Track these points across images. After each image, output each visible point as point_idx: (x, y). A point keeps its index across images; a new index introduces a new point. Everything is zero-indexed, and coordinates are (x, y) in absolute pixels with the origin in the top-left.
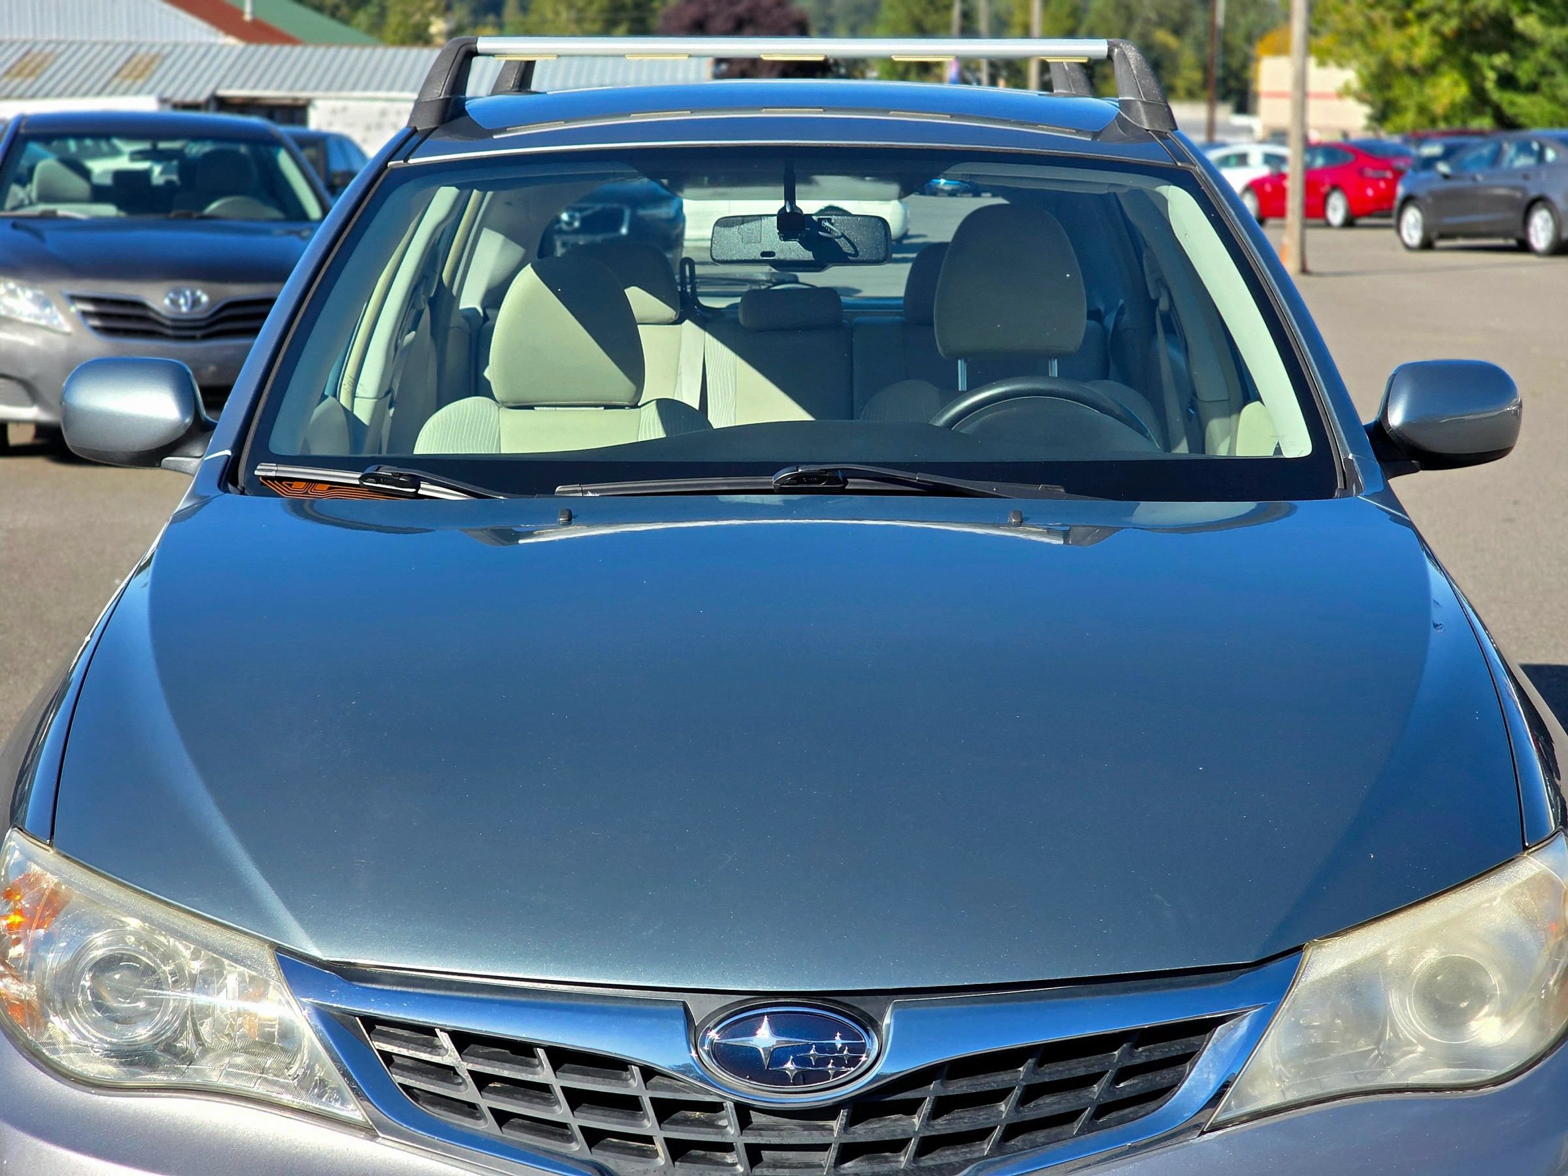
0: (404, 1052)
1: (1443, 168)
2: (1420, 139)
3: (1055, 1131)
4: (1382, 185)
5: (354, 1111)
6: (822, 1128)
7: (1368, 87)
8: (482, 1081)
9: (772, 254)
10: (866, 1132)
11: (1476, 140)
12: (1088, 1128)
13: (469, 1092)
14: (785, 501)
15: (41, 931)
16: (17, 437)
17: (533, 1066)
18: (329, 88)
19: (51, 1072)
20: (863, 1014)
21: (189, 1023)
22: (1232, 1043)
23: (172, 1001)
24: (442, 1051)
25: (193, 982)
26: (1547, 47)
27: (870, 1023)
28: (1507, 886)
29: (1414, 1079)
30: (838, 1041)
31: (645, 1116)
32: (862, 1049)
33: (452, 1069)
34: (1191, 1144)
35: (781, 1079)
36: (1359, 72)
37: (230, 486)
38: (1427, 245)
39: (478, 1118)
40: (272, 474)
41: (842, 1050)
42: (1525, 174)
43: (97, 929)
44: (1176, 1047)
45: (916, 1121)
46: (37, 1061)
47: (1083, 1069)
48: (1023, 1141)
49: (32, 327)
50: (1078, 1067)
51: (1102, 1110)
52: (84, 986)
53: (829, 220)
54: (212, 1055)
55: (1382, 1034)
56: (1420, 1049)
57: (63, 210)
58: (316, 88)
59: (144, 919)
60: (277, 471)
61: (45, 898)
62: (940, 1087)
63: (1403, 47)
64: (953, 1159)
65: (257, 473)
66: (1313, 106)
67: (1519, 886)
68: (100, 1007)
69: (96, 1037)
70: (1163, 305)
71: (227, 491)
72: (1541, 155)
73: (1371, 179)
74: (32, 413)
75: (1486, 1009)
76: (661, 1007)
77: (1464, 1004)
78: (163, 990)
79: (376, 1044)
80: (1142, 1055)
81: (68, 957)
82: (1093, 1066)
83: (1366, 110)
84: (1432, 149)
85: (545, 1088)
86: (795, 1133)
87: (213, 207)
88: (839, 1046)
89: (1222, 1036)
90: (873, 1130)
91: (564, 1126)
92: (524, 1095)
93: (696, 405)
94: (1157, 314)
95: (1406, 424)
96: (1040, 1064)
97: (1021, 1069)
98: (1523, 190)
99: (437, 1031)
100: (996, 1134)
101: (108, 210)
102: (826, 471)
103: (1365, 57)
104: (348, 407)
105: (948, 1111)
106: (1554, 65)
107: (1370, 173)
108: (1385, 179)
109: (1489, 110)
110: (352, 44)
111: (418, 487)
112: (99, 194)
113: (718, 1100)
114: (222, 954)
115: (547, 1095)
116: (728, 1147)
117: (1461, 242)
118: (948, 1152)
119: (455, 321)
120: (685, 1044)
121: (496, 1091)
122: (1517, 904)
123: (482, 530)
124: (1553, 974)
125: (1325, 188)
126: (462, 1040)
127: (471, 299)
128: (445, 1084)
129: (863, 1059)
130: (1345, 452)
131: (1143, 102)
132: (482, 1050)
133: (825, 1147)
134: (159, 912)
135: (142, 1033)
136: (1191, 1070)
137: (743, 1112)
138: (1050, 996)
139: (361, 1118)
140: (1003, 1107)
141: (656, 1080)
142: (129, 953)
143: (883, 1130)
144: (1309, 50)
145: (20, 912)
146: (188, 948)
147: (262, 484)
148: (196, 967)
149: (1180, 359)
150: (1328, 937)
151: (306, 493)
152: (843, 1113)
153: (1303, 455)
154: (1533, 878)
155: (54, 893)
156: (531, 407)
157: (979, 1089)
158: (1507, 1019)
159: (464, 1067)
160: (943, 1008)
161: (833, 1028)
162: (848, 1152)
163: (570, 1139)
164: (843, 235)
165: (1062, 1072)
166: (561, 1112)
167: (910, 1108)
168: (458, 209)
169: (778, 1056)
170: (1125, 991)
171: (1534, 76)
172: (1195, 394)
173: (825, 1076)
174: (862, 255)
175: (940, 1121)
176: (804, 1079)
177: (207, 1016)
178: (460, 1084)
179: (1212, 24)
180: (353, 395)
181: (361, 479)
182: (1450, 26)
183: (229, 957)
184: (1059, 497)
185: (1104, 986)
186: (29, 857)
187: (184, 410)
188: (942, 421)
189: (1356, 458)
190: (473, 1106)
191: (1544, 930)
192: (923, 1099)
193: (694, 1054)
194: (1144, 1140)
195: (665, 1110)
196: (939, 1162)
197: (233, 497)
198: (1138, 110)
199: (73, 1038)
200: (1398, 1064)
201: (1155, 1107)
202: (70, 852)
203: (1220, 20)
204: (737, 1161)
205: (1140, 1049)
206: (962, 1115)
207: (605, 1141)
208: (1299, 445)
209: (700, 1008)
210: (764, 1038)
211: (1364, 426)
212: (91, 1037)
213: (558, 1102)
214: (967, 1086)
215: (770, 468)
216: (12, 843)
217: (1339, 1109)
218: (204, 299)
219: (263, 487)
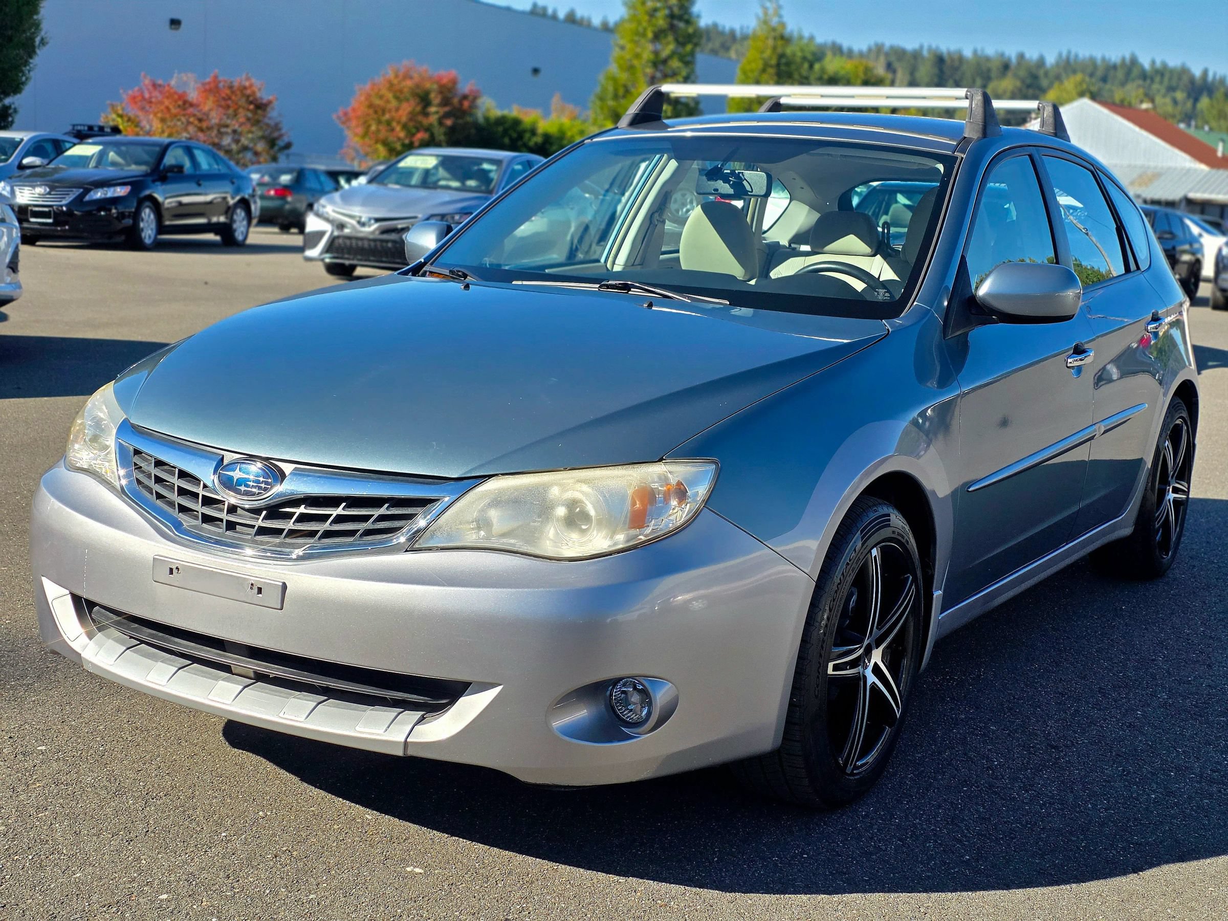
0: (142, 464)
6: (257, 518)
10: (270, 523)
12: (359, 539)
13: (152, 483)
17: (174, 476)
24: (151, 466)
27: (281, 474)
30: (261, 479)
31: (199, 502)
39: (152, 495)
44: (409, 510)
45: (291, 522)
47: (365, 512)
48: (332, 540)
51: (368, 532)
62: (304, 509)
64: (300, 542)
76: (215, 456)
79: (135, 459)
80: (393, 510)
85: (174, 485)
86: (246, 519)
88: (261, 481)
90: (273, 523)
91: (174, 502)
96: (349, 506)
113: (223, 499)
115: (173, 489)
116: (222, 520)
118: (300, 538)
128: (148, 479)
129: (269, 489)
130: (914, 302)
133: (253, 527)
152: (264, 513)
159: (153, 473)
162: (262, 530)
163: (175, 508)
166: (175, 496)
170: (392, 480)
173: (254, 493)
174: (755, 192)
175: (300, 524)
176: (246, 494)
178: (151, 480)
185: (384, 476)
190: (152, 489)
192: (296, 513)
196: (294, 542)
204: (222, 526)
214: (315, 510)
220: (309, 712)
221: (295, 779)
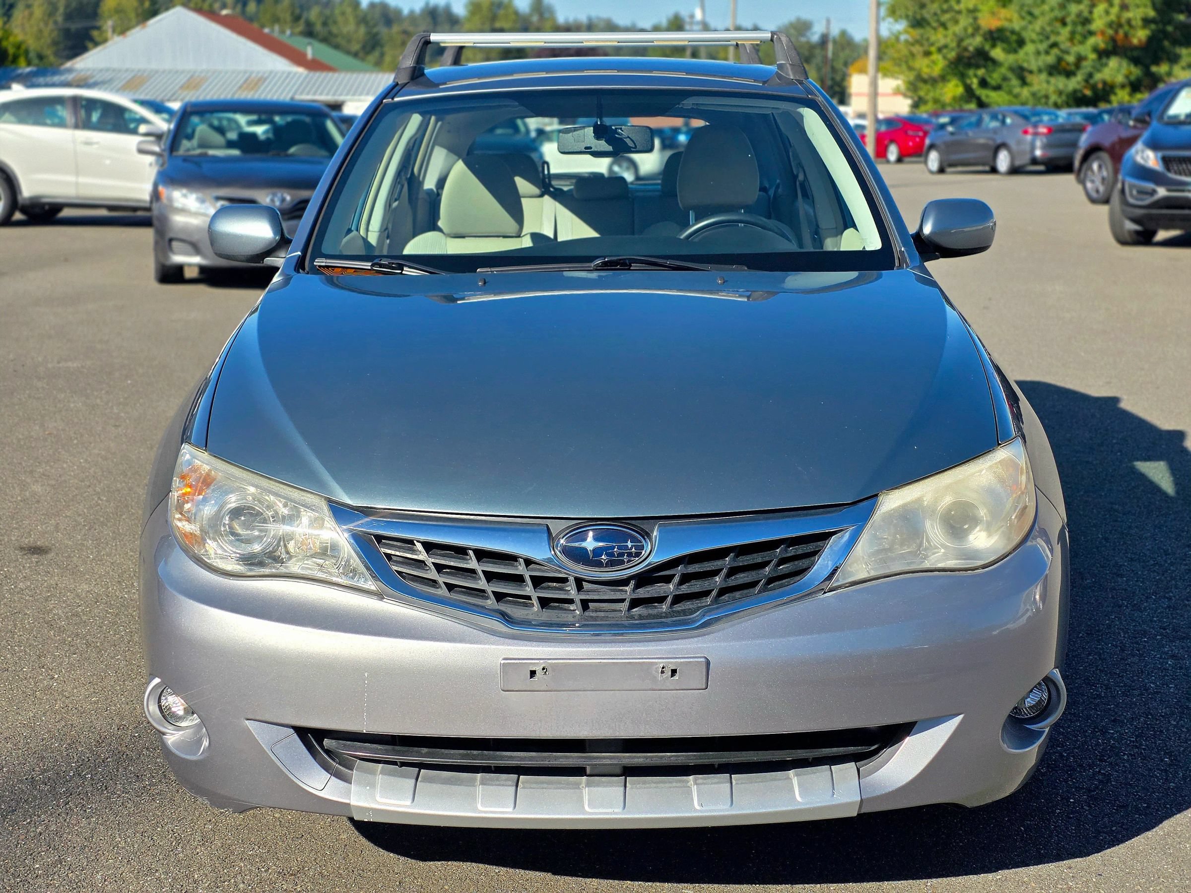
0: (398, 553)
1: (950, 129)
2: (937, 114)
3: (745, 591)
4: (918, 139)
5: (371, 585)
6: (622, 590)
7: (908, 89)
8: (439, 568)
9: (591, 148)
10: (644, 592)
11: (966, 114)
12: (765, 589)
13: (433, 574)
14: (599, 276)
15: (201, 497)
16: (190, 273)
17: (467, 560)
18: (354, 94)
19: (208, 569)
20: (642, 530)
21: (282, 543)
22: (840, 545)
23: (272, 531)
24: (418, 553)
25: (284, 520)
26: (1006, 65)
27: (647, 535)
28: (989, 464)
29: (941, 565)
30: (629, 544)
31: (527, 585)
32: (642, 548)
33: (423, 562)
34: (819, 598)
35: (599, 564)
36: (904, 81)
37: (300, 270)
38: (941, 171)
39: (437, 588)
40: (323, 264)
41: (631, 548)
42: (995, 131)
43: (231, 492)
44: (811, 547)
45: (671, 586)
46: (200, 563)
47: (761, 559)
48: (729, 597)
49: (196, 214)
50: (758, 558)
51: (770, 581)
52: (224, 523)
53: (621, 129)
54: (294, 559)
55: (922, 543)
56: (943, 550)
57: (211, 152)
58: (347, 94)
59: (256, 486)
60: (326, 262)
61: (203, 477)
62: (684, 569)
63: (928, 66)
64: (691, 607)
65: (315, 263)
66: (881, 101)
67: (996, 463)
68: (233, 534)
69: (232, 551)
70: (801, 177)
71: (298, 272)
72: (1003, 122)
73: (912, 136)
74: (197, 260)
75: (978, 528)
76: (536, 527)
77: (966, 527)
78: (267, 524)
79: (382, 549)
80: (792, 551)
81: (216, 508)
82: (765, 557)
83: (909, 102)
84: (944, 120)
85: (473, 571)
86: (608, 593)
87: (292, 150)
88: (630, 546)
89: (835, 541)
90: (648, 592)
91: (483, 591)
92: (462, 575)
93: (552, 236)
94: (798, 183)
95: (932, 233)
96: (737, 556)
97: (727, 559)
98: (994, 140)
99: (415, 542)
100: (714, 593)
101: (235, 152)
102: (620, 260)
103: (907, 73)
104: (364, 236)
105: (688, 581)
106: (1010, 75)
107: (910, 133)
108: (919, 137)
109: (974, 101)
110: (365, 71)
111: (402, 270)
112: (230, 144)
113: (566, 576)
114: (298, 504)
115: (474, 575)
116: (571, 601)
117: (960, 169)
118: (689, 603)
119: (421, 195)
120: (547, 546)
121: (447, 573)
122: (995, 473)
123: (437, 296)
124: (1015, 512)
125: (886, 142)
126: (429, 547)
127: (429, 184)
128: (420, 570)
129: (643, 553)
130: (898, 247)
131: (790, 64)
132: (439, 552)
133: (623, 601)
134: (265, 483)
135: (257, 548)
136: (818, 559)
137: (579, 582)
138: (743, 520)
139: (375, 589)
140: (717, 579)
141: (532, 566)
142: (248, 505)
143: (654, 591)
144: (878, 69)
145: (190, 486)
146: (280, 501)
147: (318, 270)
148: (285, 511)
149: (811, 211)
150: (891, 489)
151: (342, 274)
152: (633, 582)
153: (877, 249)
154: (1003, 460)
155: (208, 475)
156: (463, 237)
157: (705, 569)
158: (990, 535)
159: (430, 561)
160: (685, 527)
161: (625, 537)
162: (635, 603)
163: (487, 598)
164: (629, 137)
165: (749, 560)
166: (482, 584)
167: (668, 579)
168: (423, 128)
169: (597, 552)
170: (783, 517)
171: (999, 81)
172: (818, 226)
173: (622, 562)
174: (639, 148)
175: (684, 586)
176: (611, 564)
177: (292, 539)
178: (428, 570)
179: (825, 57)
180: (367, 230)
181: (372, 266)
182: (952, 55)
183: (303, 506)
184: (744, 270)
185: (771, 515)
186: (194, 457)
187: (275, 233)
188: (682, 237)
189: (906, 251)
190: (434, 581)
191: (1010, 486)
192: (674, 575)
193: (553, 552)
194: (793, 596)
195: (537, 582)
196: (684, 608)
197: (302, 275)
198: (787, 68)
199: (219, 551)
200: (931, 558)
201: (799, 579)
202: (216, 454)
203: (830, 54)
204: (577, 608)
205: (791, 548)
206: (695, 583)
207: (505, 599)
208: (875, 244)
209: (556, 527)
210: (590, 543)
211: (911, 235)
212: (228, 550)
213: (480, 579)
214: (698, 568)
215: (590, 259)
216: (185, 450)
217: (898, 581)
218: (288, 198)
219: (317, 271)
220: (730, 799)
221: (549, 876)
